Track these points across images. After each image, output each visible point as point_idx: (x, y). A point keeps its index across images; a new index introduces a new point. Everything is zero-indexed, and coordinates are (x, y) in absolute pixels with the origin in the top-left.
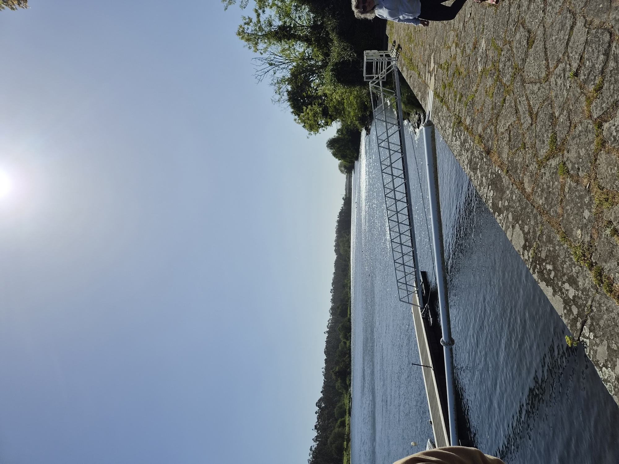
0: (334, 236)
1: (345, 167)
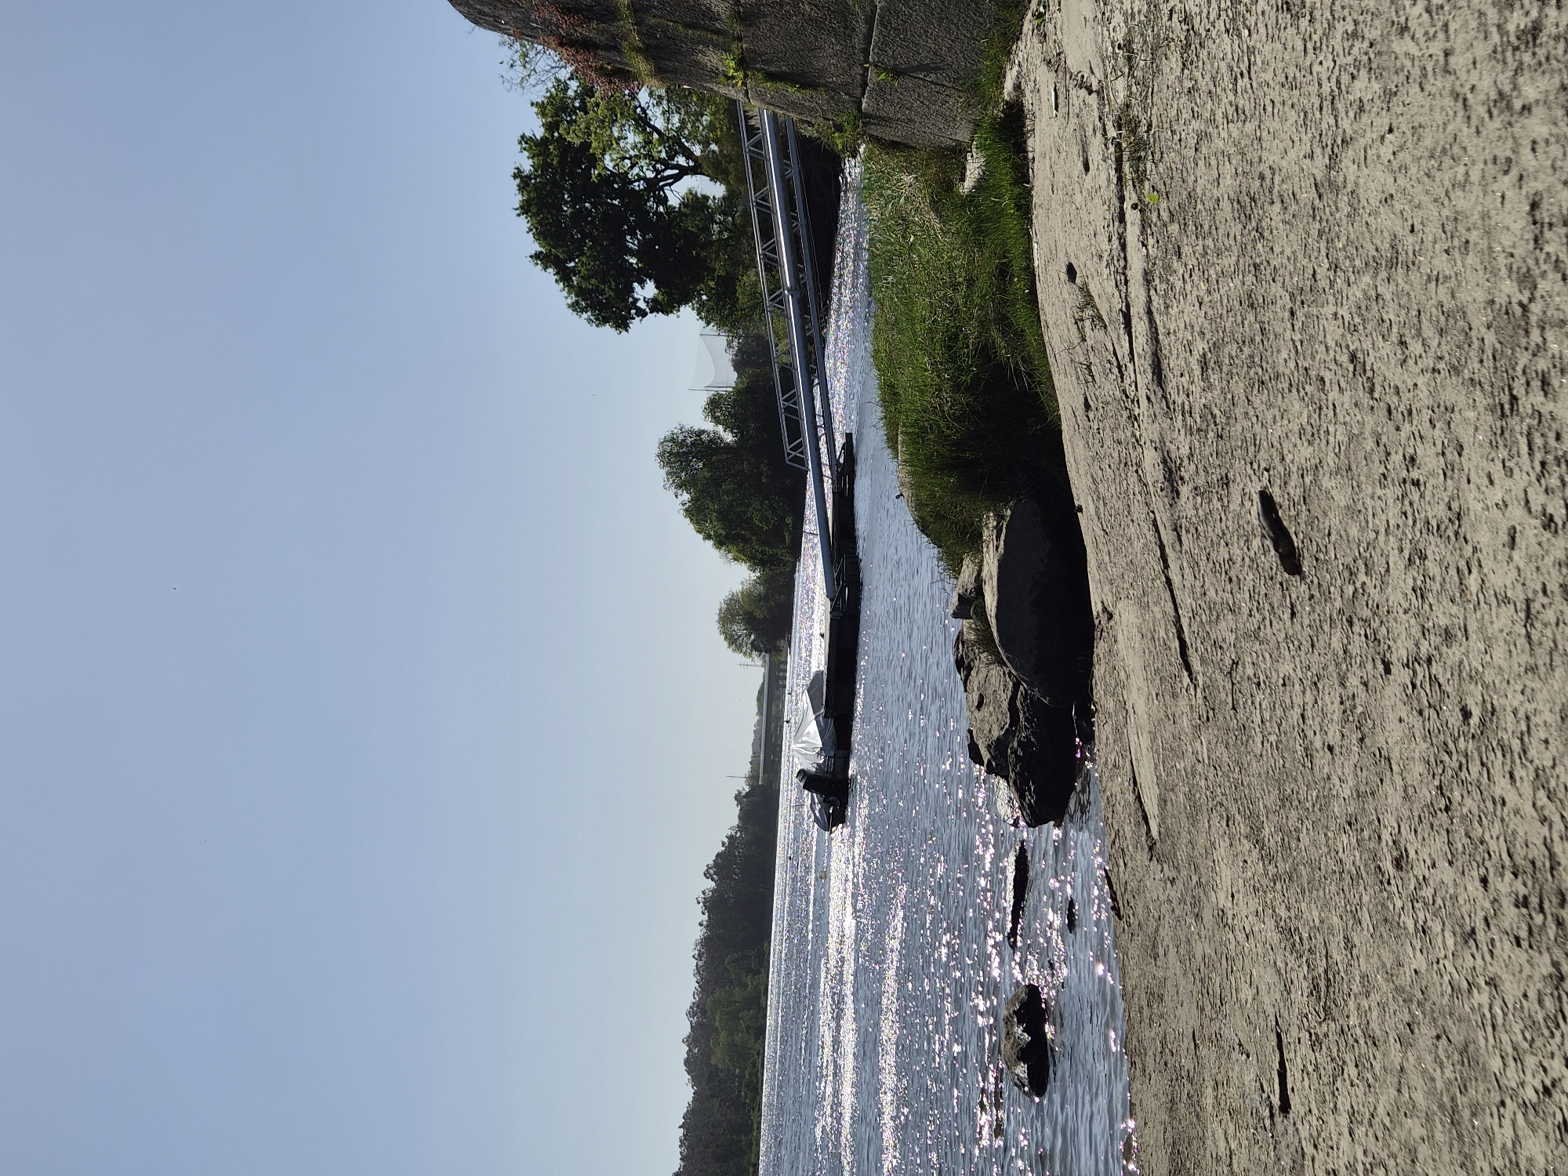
1: (750, 621)
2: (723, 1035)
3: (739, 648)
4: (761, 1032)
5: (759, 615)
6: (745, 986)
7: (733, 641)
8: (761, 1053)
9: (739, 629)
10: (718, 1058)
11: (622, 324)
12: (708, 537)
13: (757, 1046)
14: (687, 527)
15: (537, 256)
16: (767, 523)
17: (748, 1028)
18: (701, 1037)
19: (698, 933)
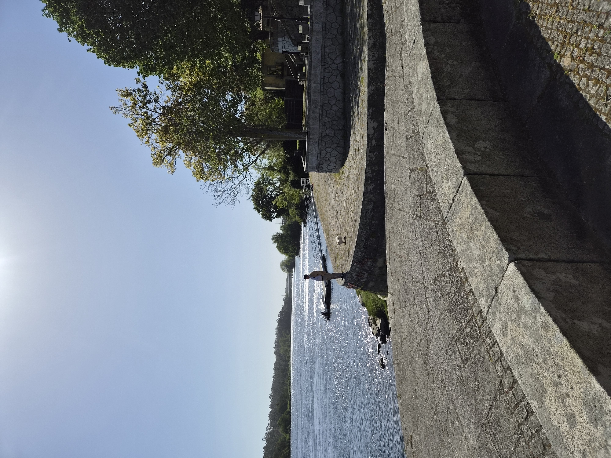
0: (274, 337)
1: (287, 266)
2: (282, 347)
3: (284, 271)
4: (290, 346)
5: (288, 265)
6: (286, 337)
7: (283, 269)
8: (290, 350)
9: (284, 267)
10: (281, 352)
11: (271, 220)
12: (280, 252)
13: (289, 349)
14: (277, 250)
15: (254, 208)
16: (292, 249)
17: (287, 345)
18: (277, 347)
19: (276, 327)
